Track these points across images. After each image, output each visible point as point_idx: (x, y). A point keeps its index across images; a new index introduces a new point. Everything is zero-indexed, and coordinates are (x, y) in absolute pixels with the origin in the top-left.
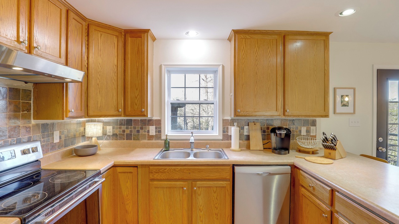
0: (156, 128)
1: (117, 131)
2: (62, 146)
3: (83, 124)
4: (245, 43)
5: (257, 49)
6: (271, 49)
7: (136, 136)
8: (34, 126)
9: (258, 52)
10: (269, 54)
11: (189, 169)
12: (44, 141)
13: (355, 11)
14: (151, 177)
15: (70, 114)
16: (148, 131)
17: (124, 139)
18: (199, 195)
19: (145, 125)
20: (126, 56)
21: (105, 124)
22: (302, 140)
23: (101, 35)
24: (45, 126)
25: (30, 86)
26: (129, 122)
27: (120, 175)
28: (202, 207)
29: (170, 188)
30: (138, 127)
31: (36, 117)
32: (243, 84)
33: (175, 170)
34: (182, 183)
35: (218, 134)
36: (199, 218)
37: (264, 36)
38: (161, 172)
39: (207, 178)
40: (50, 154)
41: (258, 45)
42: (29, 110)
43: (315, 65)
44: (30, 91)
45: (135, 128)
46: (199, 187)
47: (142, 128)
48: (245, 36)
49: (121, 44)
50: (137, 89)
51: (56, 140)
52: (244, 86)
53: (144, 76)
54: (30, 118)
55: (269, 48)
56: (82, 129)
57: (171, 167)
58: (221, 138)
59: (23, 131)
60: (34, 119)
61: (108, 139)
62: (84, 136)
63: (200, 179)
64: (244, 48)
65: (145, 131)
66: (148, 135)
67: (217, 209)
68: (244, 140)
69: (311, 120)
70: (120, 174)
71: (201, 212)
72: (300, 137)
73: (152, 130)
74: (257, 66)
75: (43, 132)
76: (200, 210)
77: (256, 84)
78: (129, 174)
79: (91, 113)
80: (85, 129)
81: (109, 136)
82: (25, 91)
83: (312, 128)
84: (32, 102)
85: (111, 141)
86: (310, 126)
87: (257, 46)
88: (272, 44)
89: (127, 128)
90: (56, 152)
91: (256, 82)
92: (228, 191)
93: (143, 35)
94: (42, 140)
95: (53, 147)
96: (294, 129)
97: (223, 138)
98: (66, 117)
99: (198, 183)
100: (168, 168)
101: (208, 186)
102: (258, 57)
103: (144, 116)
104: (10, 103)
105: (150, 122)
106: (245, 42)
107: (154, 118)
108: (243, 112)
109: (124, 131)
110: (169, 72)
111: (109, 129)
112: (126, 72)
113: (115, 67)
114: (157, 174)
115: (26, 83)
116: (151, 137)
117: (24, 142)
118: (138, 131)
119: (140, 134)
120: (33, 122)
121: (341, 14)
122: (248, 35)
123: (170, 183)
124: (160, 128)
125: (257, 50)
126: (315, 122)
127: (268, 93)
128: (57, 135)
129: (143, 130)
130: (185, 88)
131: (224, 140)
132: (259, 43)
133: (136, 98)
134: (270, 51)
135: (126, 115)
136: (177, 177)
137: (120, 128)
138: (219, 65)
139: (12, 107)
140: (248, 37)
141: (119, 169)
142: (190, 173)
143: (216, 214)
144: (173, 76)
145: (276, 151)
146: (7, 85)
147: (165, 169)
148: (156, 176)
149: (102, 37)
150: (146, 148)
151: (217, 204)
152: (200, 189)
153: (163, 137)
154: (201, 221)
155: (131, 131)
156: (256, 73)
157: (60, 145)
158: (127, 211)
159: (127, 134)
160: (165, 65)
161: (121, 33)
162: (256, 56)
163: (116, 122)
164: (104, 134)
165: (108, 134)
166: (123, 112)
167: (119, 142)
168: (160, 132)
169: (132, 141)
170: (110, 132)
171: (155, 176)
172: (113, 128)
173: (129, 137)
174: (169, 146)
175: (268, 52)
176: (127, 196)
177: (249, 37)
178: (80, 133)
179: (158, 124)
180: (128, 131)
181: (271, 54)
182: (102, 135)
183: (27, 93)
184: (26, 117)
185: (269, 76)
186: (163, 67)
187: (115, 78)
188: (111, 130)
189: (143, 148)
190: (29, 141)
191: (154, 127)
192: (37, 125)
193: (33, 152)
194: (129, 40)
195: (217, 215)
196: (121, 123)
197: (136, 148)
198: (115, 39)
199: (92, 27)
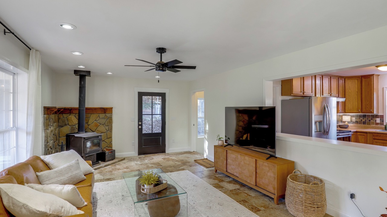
0: (380, 119)
1: (358, 120)
3: (342, 116)
7: (368, 123)
14: (374, 138)
16: (376, 121)
17: (362, 124)
19: (374, 118)
20: (362, 87)
21: (352, 116)
23: (350, 80)
26: (364, 116)
27: (359, 136)
30: (370, 119)
33: (386, 136)
45: (368, 119)
47: (372, 119)
49: (359, 82)
50: (368, 101)
53: (372, 95)
56: (341, 118)
57: (384, 135)
61: (353, 124)
62: (342, 121)
65: (373, 121)
66: (376, 122)
73: (378, 120)
78: (363, 136)
79: (346, 111)
80: (342, 118)
81: (354, 122)
85: (355, 124)
89: (363, 119)
93: (370, 77)
100: (382, 135)
103: (372, 113)
105: (377, 116)
107: (379, 114)
109: (361, 120)
112: (362, 94)
114: (377, 137)
116: (377, 124)
118: (370, 121)
124: (383, 119)
133: (368, 105)
135: (362, 112)
141: (358, 133)
153: (385, 124)
155: (366, 120)
159: (363, 122)
160: (386, 87)
161: (359, 77)
163: (357, 116)
164: (351, 121)
167: (359, 125)
168: (383, 121)
169: (366, 125)
172: (356, 119)
173: (364, 123)
179: (382, 117)
180: (364, 120)
187: (357, 97)
188: (355, 119)
189: (373, 129)
194: (364, 80)
196: (360, 116)
197: (369, 129)
198: (356, 81)
199: (346, 79)
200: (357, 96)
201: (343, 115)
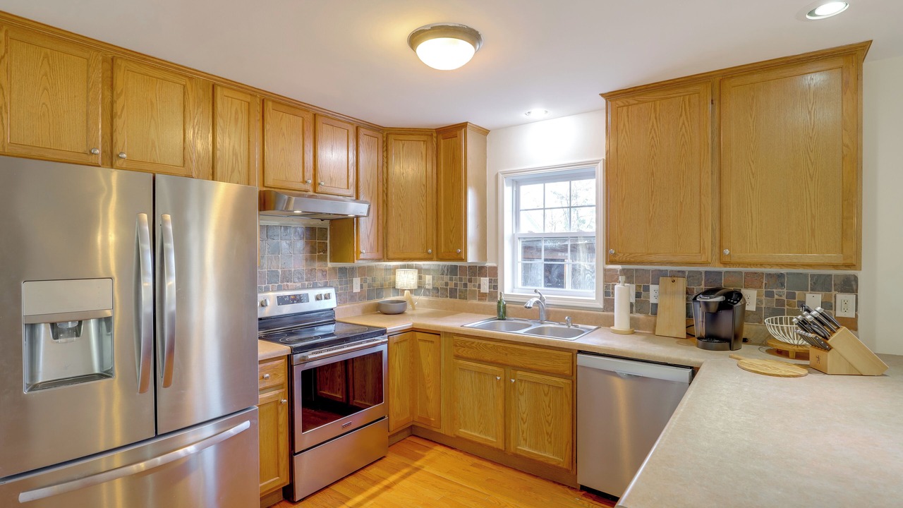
1: (439, 284)
2: (364, 298)
4: (628, 116)
5: (655, 122)
6: (687, 118)
7: (462, 292)
8: (330, 269)
9: (657, 130)
10: (681, 129)
11: (506, 348)
12: (341, 289)
13: (847, 4)
14: (456, 352)
15: (362, 256)
16: (479, 286)
17: (447, 296)
18: (522, 394)
19: (475, 276)
21: (422, 271)
22: (784, 325)
23: (403, 145)
24: (342, 270)
25: (326, 224)
26: (453, 270)
28: (525, 416)
29: (479, 373)
30: (465, 278)
31: (333, 260)
32: (624, 199)
34: (495, 368)
35: (594, 299)
36: (521, 433)
37: (669, 92)
38: (468, 347)
39: (533, 367)
40: (348, 306)
41: (656, 114)
42: (325, 251)
43: (811, 138)
44: (326, 229)
45: (461, 280)
46: (521, 381)
47: (470, 281)
48: (627, 102)
49: (432, 152)
50: (452, 219)
51: (357, 289)
52: (625, 202)
53: (461, 198)
54: (326, 260)
55: (681, 115)
56: (391, 277)
57: (480, 341)
58: (602, 307)
59: (319, 274)
60: (330, 262)
61: (427, 296)
63: (522, 367)
64: (624, 125)
65: (474, 286)
66: (479, 291)
67: (549, 425)
68: (650, 314)
69: (837, 276)
70: (420, 343)
71: (524, 423)
72: (776, 319)
73: (485, 283)
74: (653, 158)
75: (340, 277)
76: (522, 419)
77: (652, 195)
78: (429, 344)
79: (390, 254)
80: (394, 277)
81: (428, 290)
82: (321, 229)
83: (841, 297)
84: (328, 242)
85: (431, 299)
86: (833, 293)
87: (653, 115)
88: (689, 105)
89: (450, 279)
90: (356, 305)
91: (652, 192)
92: (566, 395)
93: (458, 132)
94: (339, 287)
95: (353, 298)
96: (784, 298)
97: (604, 306)
98: (357, 259)
99: (519, 372)
101: (534, 381)
102: (655, 139)
103: (462, 260)
104: (307, 243)
105: (478, 271)
106: (628, 112)
107: (488, 264)
108: (622, 255)
109: (447, 284)
110: (517, 183)
111: (428, 279)
112: (439, 192)
113: (423, 187)
114: (463, 349)
115: (322, 220)
116: (483, 296)
117: (320, 287)
118: (465, 285)
119: (468, 289)
120: (330, 265)
121: (812, 13)
122: (633, 97)
123: (479, 365)
124: (496, 281)
125: (653, 126)
126: (853, 283)
127: (680, 213)
128: (357, 282)
129: (473, 284)
130: (544, 209)
131: (607, 311)
132: (658, 109)
133: (452, 232)
134: (684, 124)
136: (488, 358)
137: (442, 279)
138: (597, 162)
139: (308, 248)
140: (631, 101)
142: (506, 354)
143: (547, 434)
144: (524, 189)
145: (700, 342)
146: (304, 224)
147: (473, 343)
148: (462, 352)
149: (405, 148)
150: (476, 313)
151: (550, 417)
152: (523, 384)
153: (499, 298)
154: (524, 439)
155: (456, 285)
156: (653, 174)
157: (361, 296)
158: (427, 397)
159: (451, 290)
160: (504, 173)
161: (431, 134)
162: (653, 138)
163: (437, 270)
164: (420, 286)
165: (427, 287)
166: (435, 253)
167: (441, 299)
168: (495, 287)
169: (457, 300)
170: (429, 284)
171: (460, 351)
172: (433, 278)
173: (453, 293)
174: (505, 312)
175: (681, 124)
176: (429, 376)
177: (637, 102)
178: (390, 283)
179: (494, 273)
180: (451, 285)
181: (685, 128)
182: (416, 287)
183: (323, 230)
184: (323, 259)
185: (683, 178)
186: (500, 176)
188: (431, 282)
189: (471, 312)
190: (326, 286)
191: (488, 278)
192: (334, 268)
193: (326, 298)
194: (443, 143)
195: (550, 437)
196: (442, 271)
197: (462, 312)
198: (422, 147)
199: (391, 138)
200: (424, 198)
201: (397, 267)
